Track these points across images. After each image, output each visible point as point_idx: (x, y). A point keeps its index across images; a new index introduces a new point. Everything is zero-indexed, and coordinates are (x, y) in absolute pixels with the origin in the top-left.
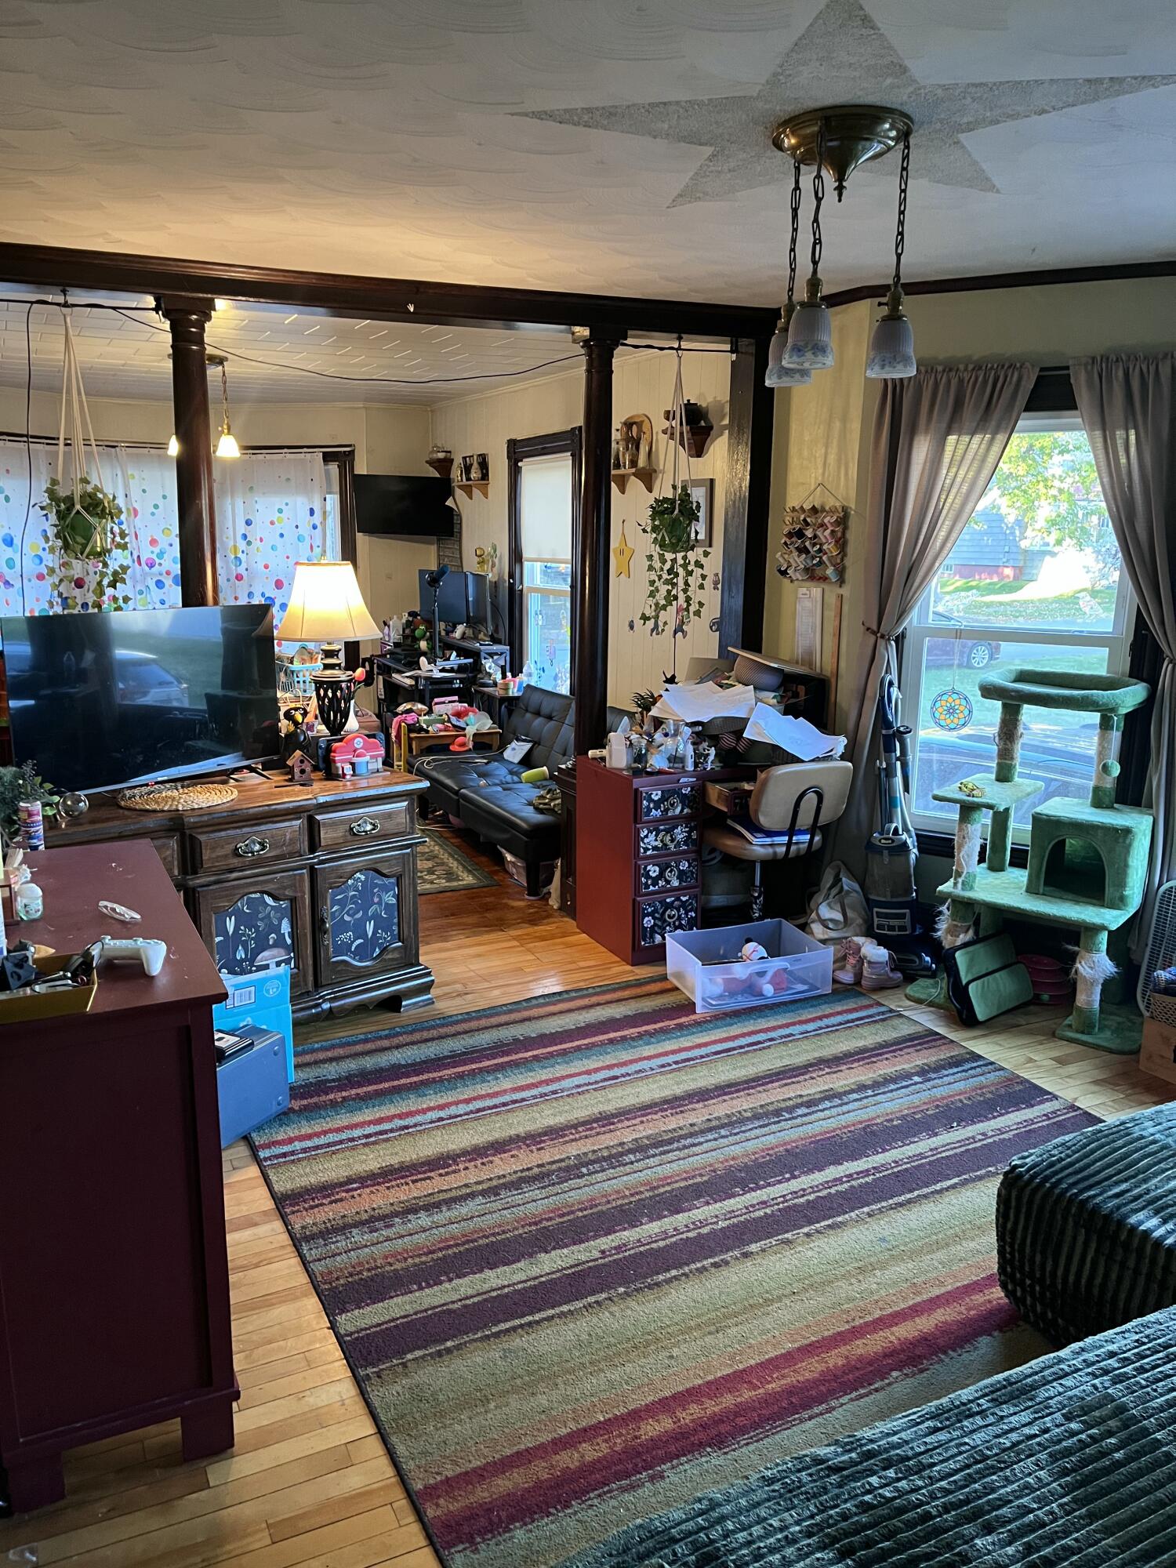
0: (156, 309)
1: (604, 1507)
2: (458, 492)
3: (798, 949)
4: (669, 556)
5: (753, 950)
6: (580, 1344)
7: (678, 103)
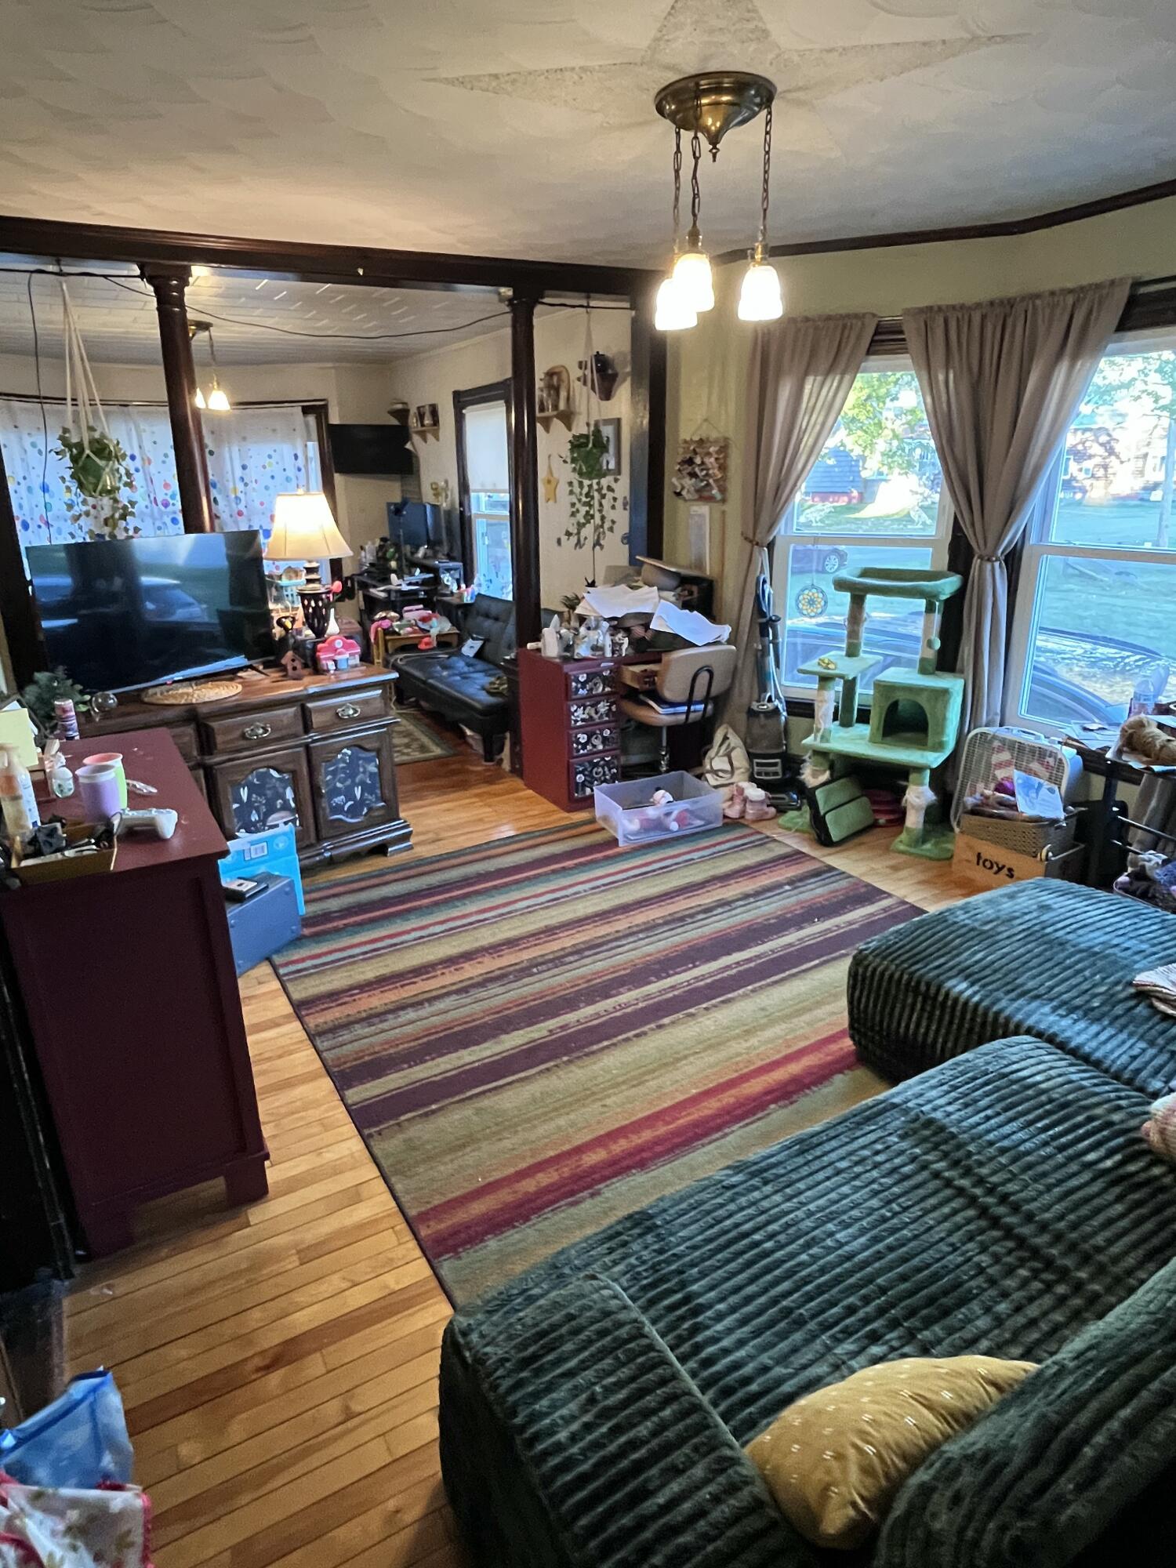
0: (142, 276)
1: (556, 1218)
2: (416, 438)
3: (698, 793)
4: (586, 482)
5: (662, 796)
6: (534, 1100)
7: (573, 69)
